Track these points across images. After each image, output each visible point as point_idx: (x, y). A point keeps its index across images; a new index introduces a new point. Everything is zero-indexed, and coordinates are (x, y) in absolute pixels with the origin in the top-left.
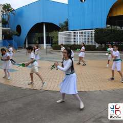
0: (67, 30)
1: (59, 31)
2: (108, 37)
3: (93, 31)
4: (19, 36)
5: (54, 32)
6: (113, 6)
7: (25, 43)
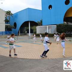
0: (42, 25)
1: (37, 26)
2: (64, 29)
3: (56, 25)
4: (15, 28)
5: (34, 26)
7: (19, 33)
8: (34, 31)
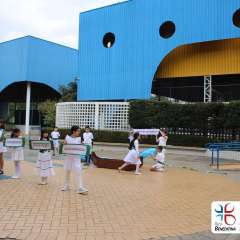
1: (58, 101)
2: (156, 117)
5: (48, 102)
6: (164, 59)
8: (48, 118)
